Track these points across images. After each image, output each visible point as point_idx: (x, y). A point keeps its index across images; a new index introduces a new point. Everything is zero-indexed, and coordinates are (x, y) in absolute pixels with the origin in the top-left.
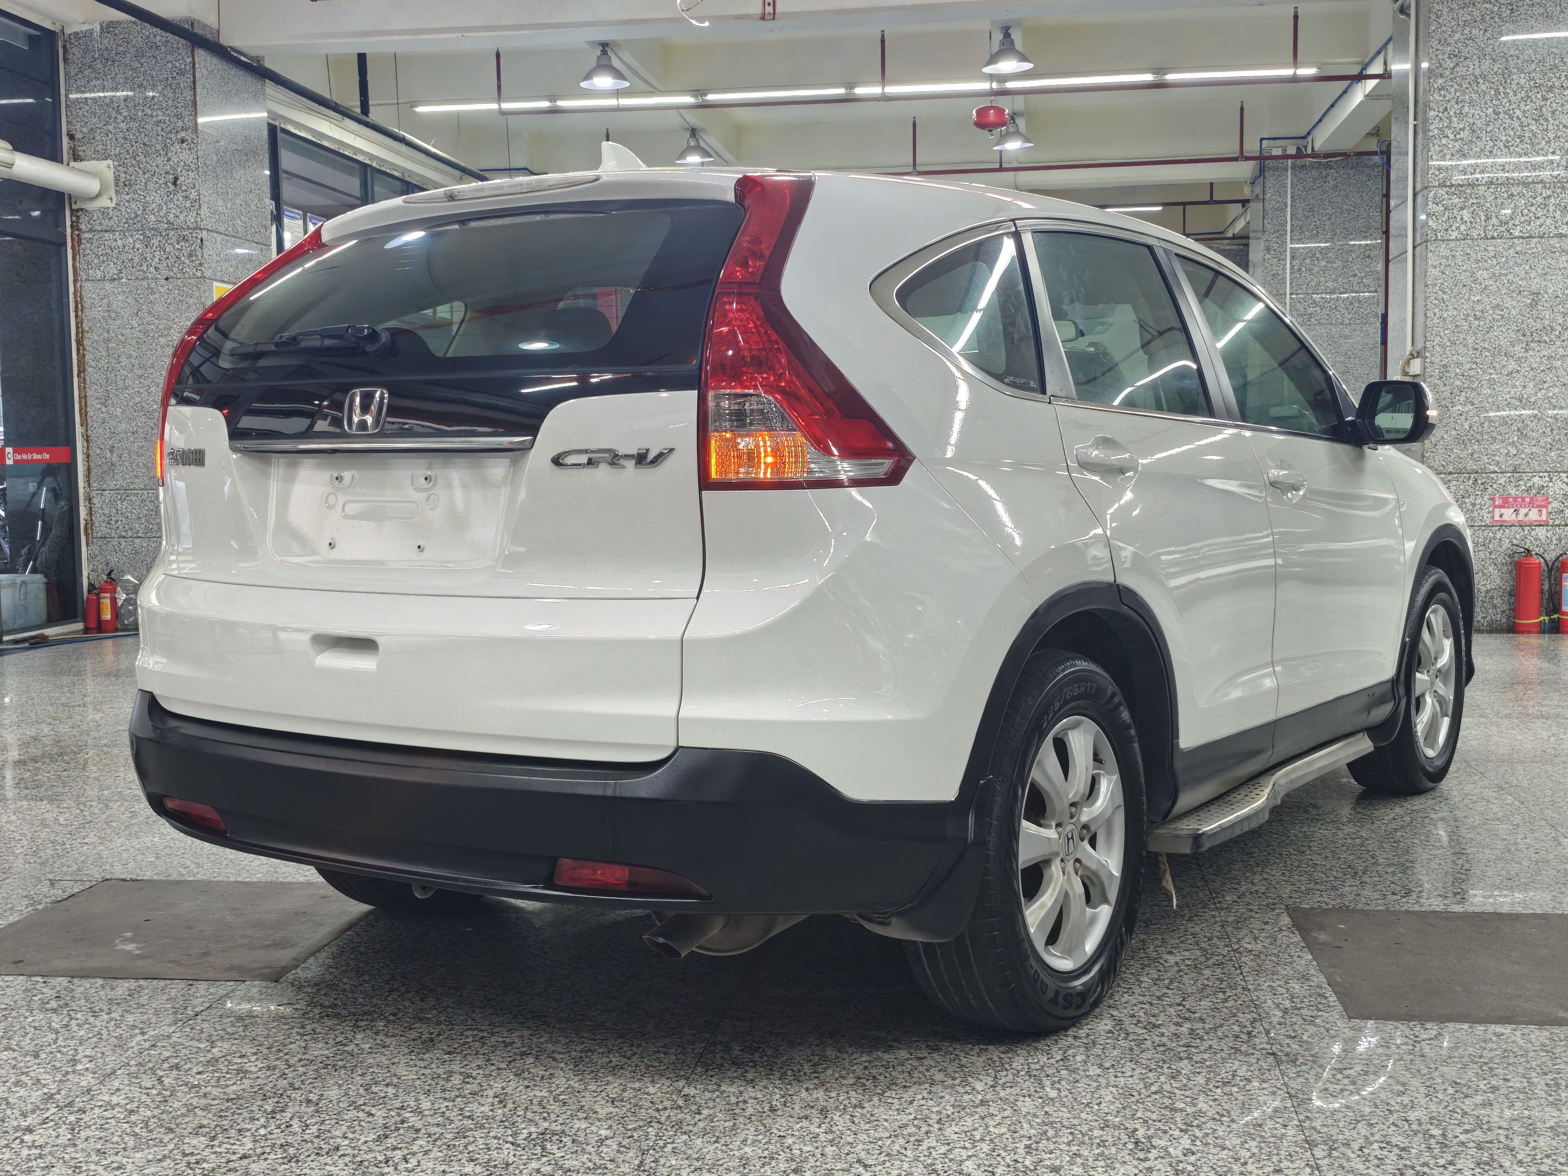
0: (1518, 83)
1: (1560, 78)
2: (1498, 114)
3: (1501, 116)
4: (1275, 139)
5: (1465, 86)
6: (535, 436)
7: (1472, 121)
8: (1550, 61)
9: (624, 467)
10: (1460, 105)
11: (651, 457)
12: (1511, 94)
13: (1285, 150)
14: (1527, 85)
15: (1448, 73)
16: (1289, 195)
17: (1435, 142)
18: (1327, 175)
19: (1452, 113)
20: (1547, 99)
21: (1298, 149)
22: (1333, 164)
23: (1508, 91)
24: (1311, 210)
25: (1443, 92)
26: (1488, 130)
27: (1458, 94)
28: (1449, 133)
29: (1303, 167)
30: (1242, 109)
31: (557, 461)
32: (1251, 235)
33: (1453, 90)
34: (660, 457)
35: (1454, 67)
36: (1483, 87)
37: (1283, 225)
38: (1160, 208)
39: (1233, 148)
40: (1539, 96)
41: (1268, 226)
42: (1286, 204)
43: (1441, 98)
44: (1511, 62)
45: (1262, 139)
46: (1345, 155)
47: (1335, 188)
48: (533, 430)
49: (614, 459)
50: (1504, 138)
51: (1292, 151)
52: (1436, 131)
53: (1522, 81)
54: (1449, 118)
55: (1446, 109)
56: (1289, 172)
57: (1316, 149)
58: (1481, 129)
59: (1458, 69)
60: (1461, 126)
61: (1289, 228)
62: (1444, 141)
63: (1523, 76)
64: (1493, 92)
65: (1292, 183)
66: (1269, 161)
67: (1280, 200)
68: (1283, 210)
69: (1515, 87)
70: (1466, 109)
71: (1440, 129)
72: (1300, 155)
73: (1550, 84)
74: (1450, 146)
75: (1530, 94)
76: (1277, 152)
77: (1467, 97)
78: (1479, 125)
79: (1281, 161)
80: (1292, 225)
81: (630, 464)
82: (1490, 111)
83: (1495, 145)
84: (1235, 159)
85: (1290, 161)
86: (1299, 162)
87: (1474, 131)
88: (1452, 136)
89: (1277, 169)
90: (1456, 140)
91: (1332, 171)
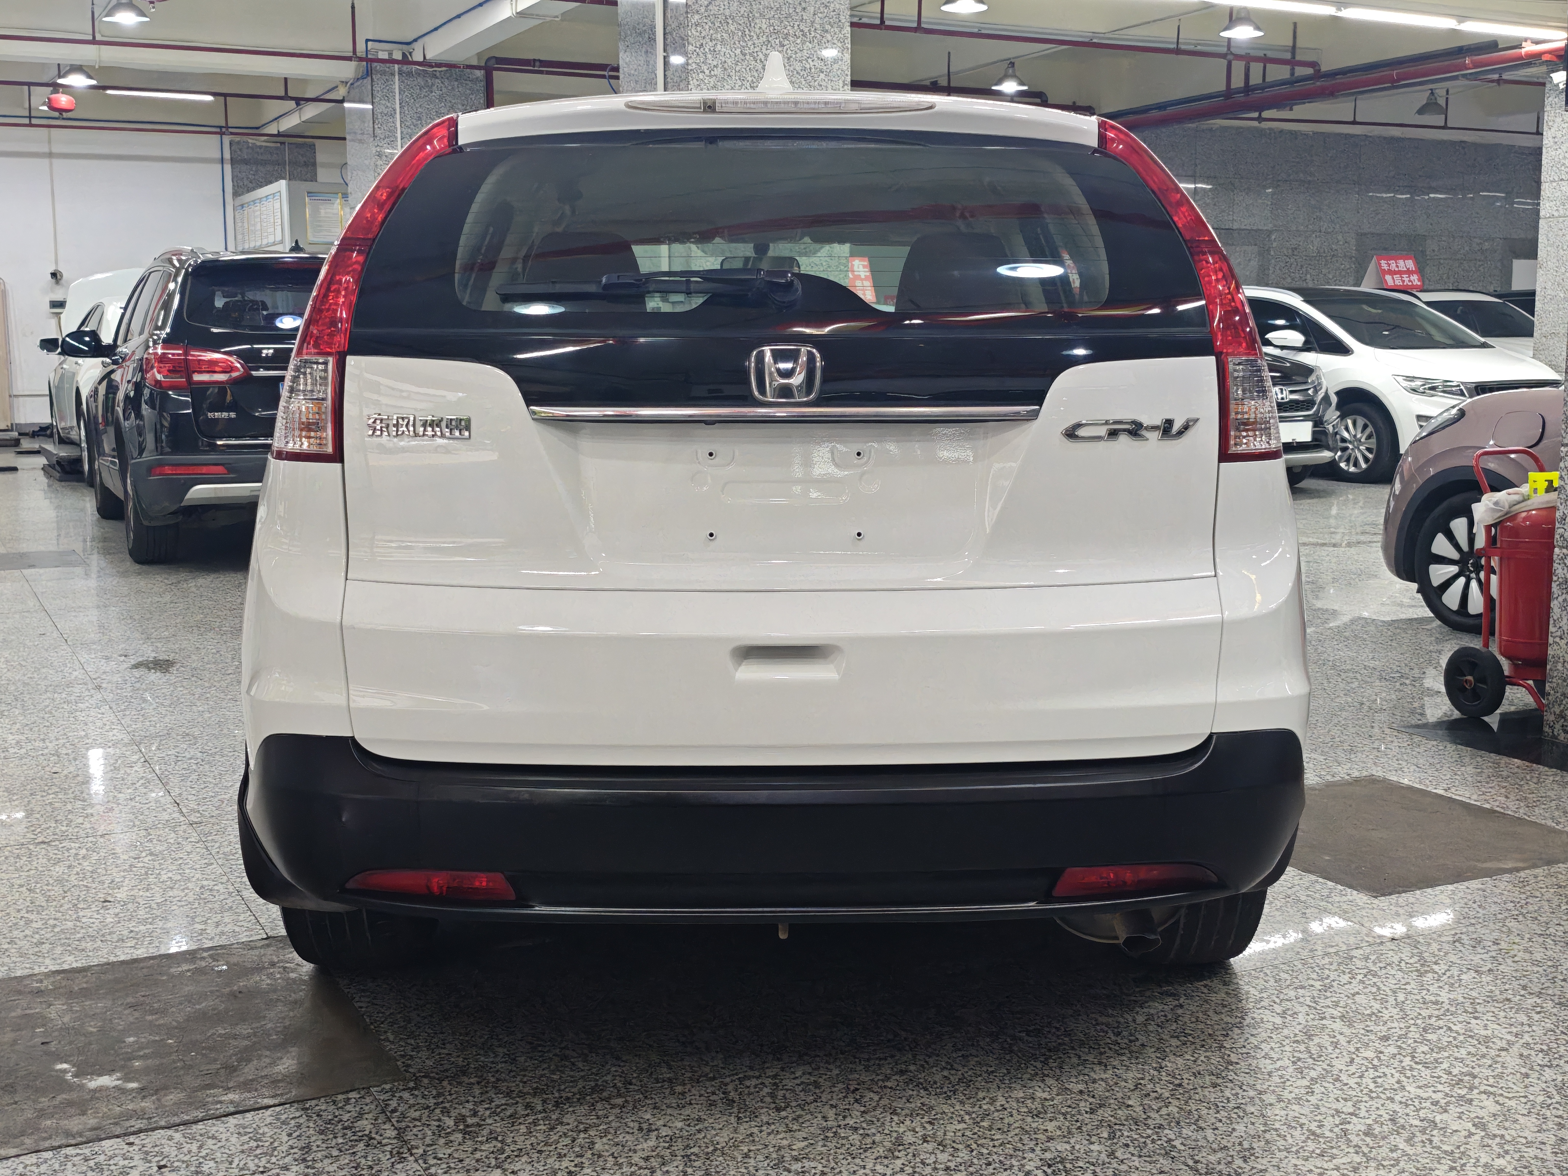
0: (760, 28)
1: (793, 27)
2: (745, 55)
3: (748, 57)
4: (380, 41)
5: (717, 24)
6: (1041, 405)
7: (723, 60)
8: (785, 10)
9: (1147, 439)
10: (714, 42)
11: (1176, 427)
12: (755, 37)
13: (390, 54)
14: (768, 30)
15: (703, 10)
16: (398, 102)
17: (694, 75)
18: (433, 85)
19: (707, 50)
20: (783, 46)
21: (404, 55)
22: (438, 74)
23: (752, 34)
24: (420, 119)
25: (699, 29)
26: (737, 69)
27: (711, 31)
28: (705, 68)
29: (410, 74)
30: (353, 7)
31: (1071, 434)
32: (348, 137)
33: (707, 27)
34: (1186, 427)
35: (708, 6)
36: (732, 28)
37: (393, 131)
38: (209, 98)
39: (347, 48)
40: (777, 41)
41: (378, 131)
42: (395, 110)
43: (698, 34)
44: (754, 6)
45: (367, 41)
46: (451, 66)
47: (441, 98)
48: (1038, 398)
49: (1135, 430)
50: (750, 79)
51: (397, 56)
52: (694, 66)
53: (764, 26)
54: (705, 54)
55: (702, 45)
56: (397, 77)
57: (428, 57)
58: (731, 68)
59: (710, 7)
60: (715, 63)
61: (399, 135)
62: (701, 76)
63: (764, 21)
64: (740, 34)
65: (400, 88)
66: (376, 64)
67: (389, 105)
68: (393, 116)
69: (758, 31)
70: (719, 47)
71: (698, 64)
72: (405, 60)
73: (786, 31)
74: (706, 81)
75: (770, 39)
76: (383, 55)
77: (719, 36)
78: (730, 64)
79: (388, 65)
80: (402, 132)
81: (1154, 436)
82: (738, 51)
83: (743, 85)
84: (349, 59)
85: (396, 66)
86: (405, 68)
87: (725, 69)
88: (707, 72)
89: (383, 73)
90: (711, 76)
91: (437, 80)
